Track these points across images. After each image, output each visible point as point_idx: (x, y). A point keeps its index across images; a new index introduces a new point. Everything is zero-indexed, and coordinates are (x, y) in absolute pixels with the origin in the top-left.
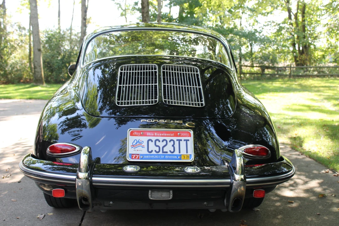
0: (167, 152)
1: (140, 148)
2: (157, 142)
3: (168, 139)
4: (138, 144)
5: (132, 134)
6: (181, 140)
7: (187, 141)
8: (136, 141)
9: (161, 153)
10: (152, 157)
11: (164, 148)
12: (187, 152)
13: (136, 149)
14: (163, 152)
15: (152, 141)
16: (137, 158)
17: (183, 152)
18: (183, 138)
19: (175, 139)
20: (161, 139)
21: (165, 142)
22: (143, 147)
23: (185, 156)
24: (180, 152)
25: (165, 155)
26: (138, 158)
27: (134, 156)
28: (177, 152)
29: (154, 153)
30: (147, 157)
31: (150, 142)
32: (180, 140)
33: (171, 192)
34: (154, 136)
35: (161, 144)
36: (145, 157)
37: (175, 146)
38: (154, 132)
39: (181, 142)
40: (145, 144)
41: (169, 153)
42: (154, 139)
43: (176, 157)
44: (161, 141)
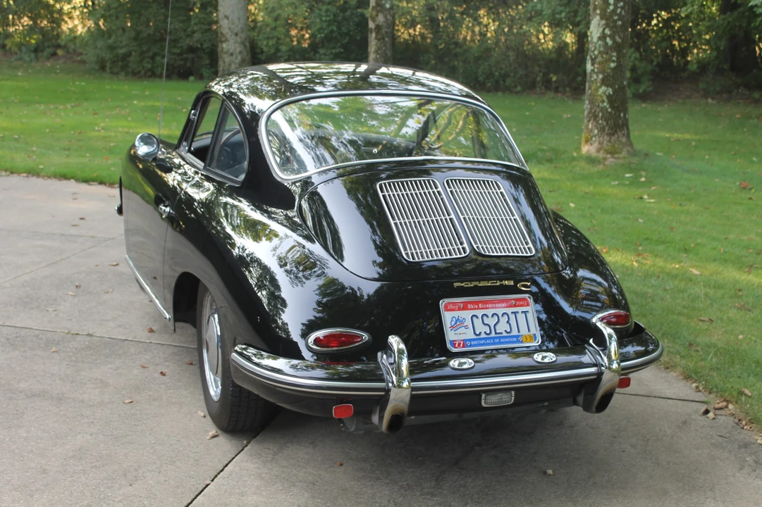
0: (501, 333)
1: (462, 330)
2: (485, 318)
3: (500, 312)
4: (458, 323)
5: (447, 309)
6: (518, 312)
7: (525, 312)
8: (454, 319)
9: (493, 335)
10: (482, 342)
11: (497, 327)
12: (529, 331)
13: (458, 332)
14: (496, 333)
15: (477, 317)
16: (461, 345)
17: (524, 331)
18: (520, 309)
19: (509, 311)
20: (490, 312)
21: (496, 317)
22: (466, 327)
23: (528, 337)
24: (519, 332)
25: (500, 338)
26: (464, 347)
27: (457, 343)
28: (515, 332)
29: (483, 336)
30: (476, 342)
31: (475, 319)
32: (515, 313)
33: (513, 392)
34: (478, 308)
35: (492, 322)
36: (473, 343)
37: (510, 322)
38: (477, 303)
39: (518, 315)
40: (468, 322)
41: (505, 334)
42: (479, 313)
43: (515, 339)
44: (490, 315)
